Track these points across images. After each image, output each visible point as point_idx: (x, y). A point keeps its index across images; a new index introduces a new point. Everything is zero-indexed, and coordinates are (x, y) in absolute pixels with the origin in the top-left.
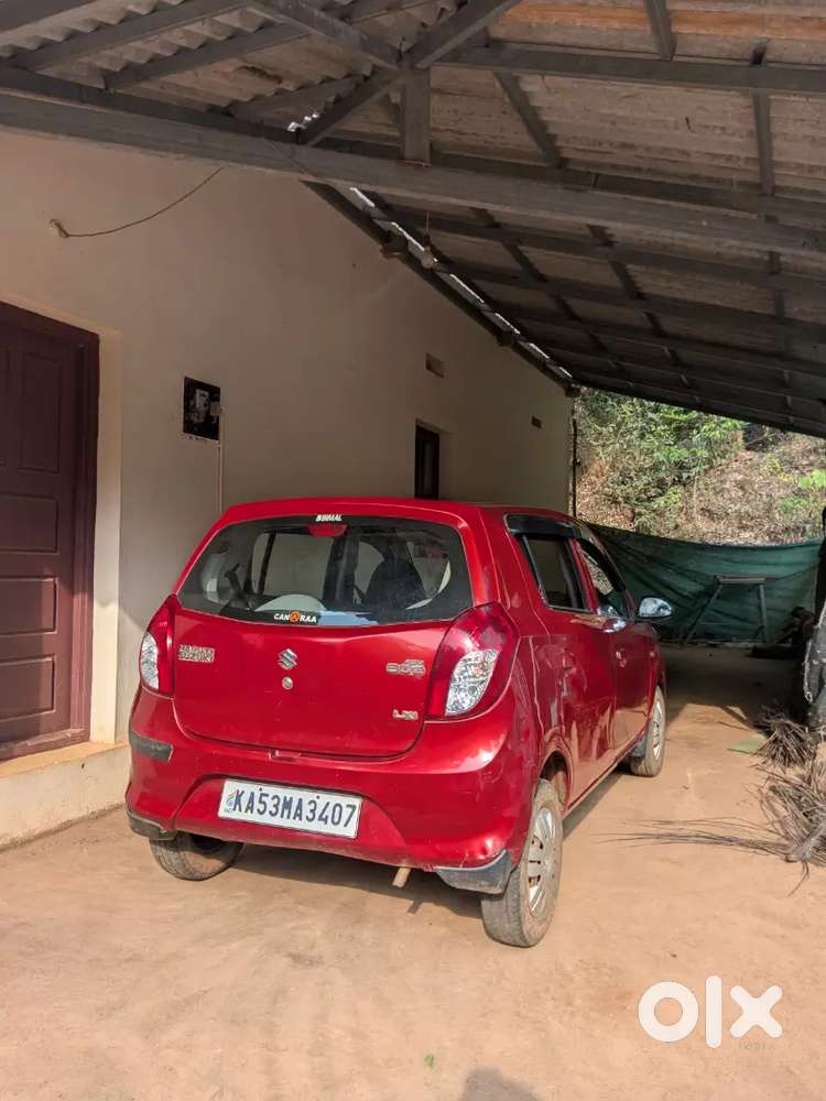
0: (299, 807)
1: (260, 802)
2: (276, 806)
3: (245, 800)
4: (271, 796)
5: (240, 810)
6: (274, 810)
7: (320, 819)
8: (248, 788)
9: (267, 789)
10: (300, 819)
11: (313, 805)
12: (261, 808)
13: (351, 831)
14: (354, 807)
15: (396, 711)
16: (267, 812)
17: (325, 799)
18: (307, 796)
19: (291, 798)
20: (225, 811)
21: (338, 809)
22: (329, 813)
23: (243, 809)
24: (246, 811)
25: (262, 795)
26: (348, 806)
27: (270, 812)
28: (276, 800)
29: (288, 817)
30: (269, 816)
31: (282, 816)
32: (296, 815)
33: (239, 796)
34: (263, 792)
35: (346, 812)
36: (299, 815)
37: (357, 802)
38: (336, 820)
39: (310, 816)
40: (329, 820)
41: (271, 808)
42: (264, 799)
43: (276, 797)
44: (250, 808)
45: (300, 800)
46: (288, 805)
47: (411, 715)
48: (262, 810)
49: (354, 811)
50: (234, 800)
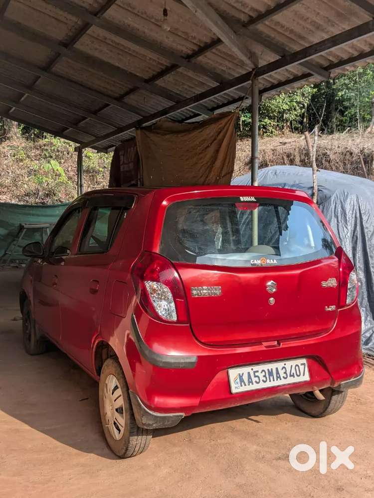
0: (278, 373)
1: (255, 376)
2: (265, 376)
3: (245, 378)
4: (260, 371)
5: (245, 385)
6: (265, 379)
7: (291, 376)
8: (245, 370)
9: (256, 368)
10: (281, 379)
11: (284, 369)
12: (257, 379)
13: (306, 377)
14: (304, 364)
15: (326, 307)
16: (261, 381)
17: (290, 364)
18: (279, 365)
19: (272, 369)
20: (236, 388)
21: (297, 368)
22: (293, 371)
23: (247, 384)
24: (249, 385)
25: (255, 372)
26: (302, 364)
27: (263, 381)
28: (263, 373)
29: (274, 380)
30: (263, 383)
31: (270, 381)
32: (277, 378)
33: (241, 377)
34: (254, 370)
35: (302, 368)
36: (279, 377)
37: (304, 361)
38: (298, 374)
39: (285, 375)
40: (295, 375)
41: (262, 378)
42: (256, 374)
43: (263, 371)
44: (250, 382)
45: (277, 369)
46: (271, 373)
47: (332, 308)
48: (258, 381)
49: (305, 366)
50: (238, 380)
